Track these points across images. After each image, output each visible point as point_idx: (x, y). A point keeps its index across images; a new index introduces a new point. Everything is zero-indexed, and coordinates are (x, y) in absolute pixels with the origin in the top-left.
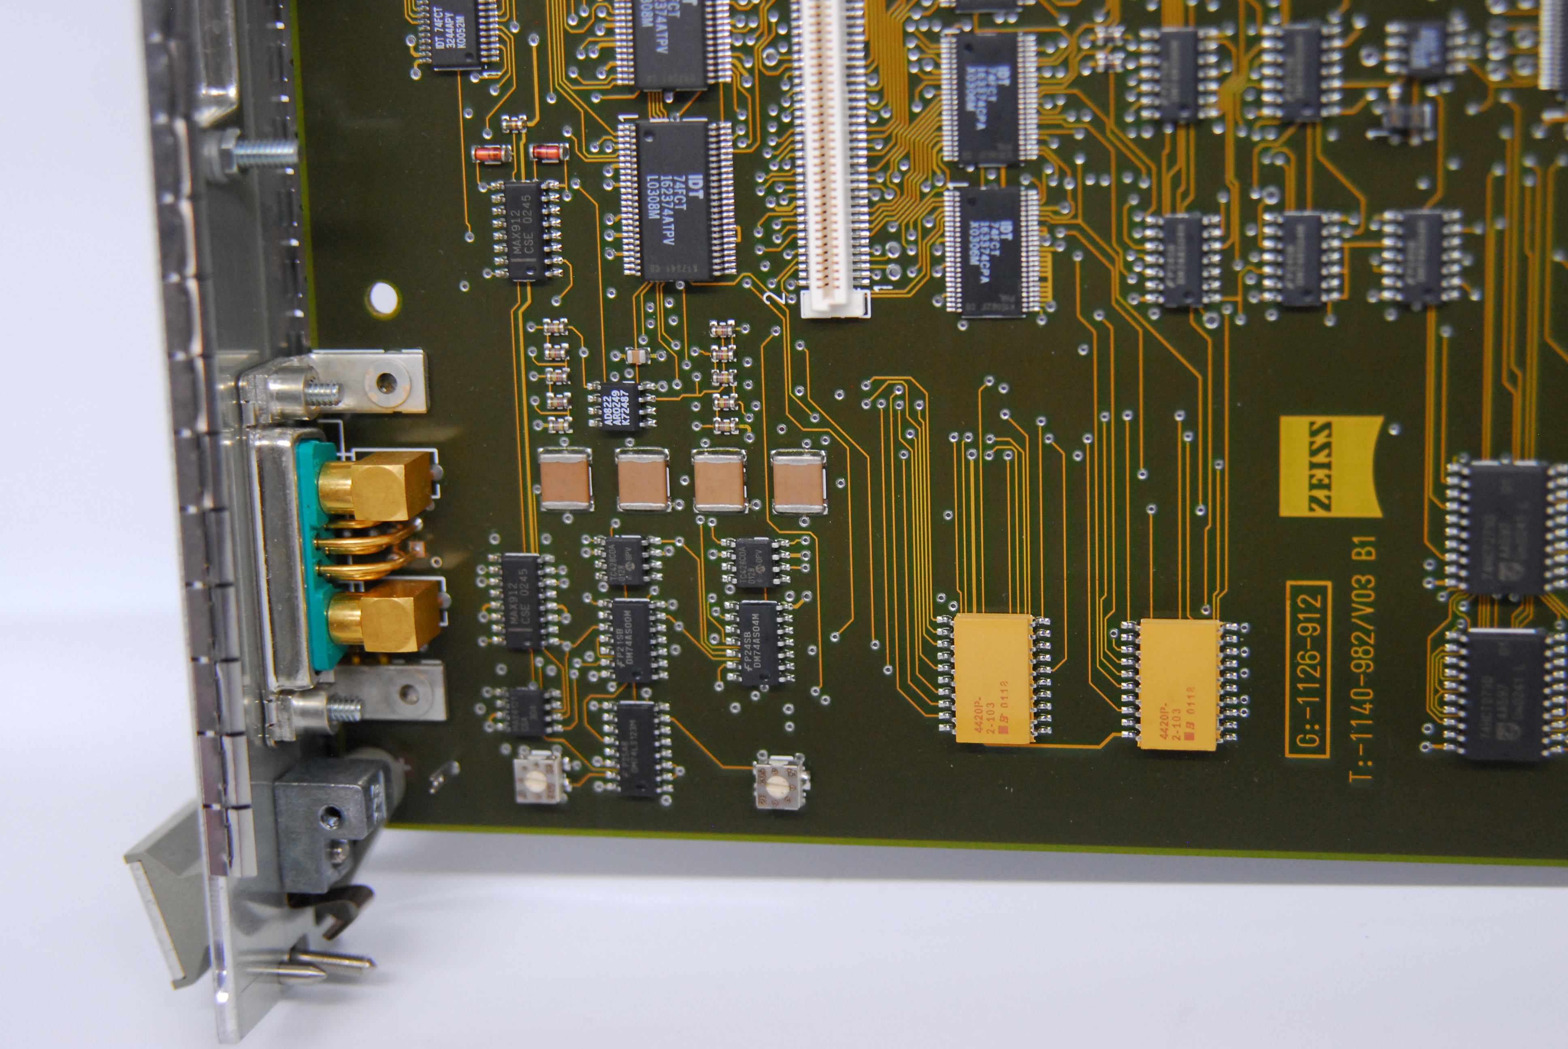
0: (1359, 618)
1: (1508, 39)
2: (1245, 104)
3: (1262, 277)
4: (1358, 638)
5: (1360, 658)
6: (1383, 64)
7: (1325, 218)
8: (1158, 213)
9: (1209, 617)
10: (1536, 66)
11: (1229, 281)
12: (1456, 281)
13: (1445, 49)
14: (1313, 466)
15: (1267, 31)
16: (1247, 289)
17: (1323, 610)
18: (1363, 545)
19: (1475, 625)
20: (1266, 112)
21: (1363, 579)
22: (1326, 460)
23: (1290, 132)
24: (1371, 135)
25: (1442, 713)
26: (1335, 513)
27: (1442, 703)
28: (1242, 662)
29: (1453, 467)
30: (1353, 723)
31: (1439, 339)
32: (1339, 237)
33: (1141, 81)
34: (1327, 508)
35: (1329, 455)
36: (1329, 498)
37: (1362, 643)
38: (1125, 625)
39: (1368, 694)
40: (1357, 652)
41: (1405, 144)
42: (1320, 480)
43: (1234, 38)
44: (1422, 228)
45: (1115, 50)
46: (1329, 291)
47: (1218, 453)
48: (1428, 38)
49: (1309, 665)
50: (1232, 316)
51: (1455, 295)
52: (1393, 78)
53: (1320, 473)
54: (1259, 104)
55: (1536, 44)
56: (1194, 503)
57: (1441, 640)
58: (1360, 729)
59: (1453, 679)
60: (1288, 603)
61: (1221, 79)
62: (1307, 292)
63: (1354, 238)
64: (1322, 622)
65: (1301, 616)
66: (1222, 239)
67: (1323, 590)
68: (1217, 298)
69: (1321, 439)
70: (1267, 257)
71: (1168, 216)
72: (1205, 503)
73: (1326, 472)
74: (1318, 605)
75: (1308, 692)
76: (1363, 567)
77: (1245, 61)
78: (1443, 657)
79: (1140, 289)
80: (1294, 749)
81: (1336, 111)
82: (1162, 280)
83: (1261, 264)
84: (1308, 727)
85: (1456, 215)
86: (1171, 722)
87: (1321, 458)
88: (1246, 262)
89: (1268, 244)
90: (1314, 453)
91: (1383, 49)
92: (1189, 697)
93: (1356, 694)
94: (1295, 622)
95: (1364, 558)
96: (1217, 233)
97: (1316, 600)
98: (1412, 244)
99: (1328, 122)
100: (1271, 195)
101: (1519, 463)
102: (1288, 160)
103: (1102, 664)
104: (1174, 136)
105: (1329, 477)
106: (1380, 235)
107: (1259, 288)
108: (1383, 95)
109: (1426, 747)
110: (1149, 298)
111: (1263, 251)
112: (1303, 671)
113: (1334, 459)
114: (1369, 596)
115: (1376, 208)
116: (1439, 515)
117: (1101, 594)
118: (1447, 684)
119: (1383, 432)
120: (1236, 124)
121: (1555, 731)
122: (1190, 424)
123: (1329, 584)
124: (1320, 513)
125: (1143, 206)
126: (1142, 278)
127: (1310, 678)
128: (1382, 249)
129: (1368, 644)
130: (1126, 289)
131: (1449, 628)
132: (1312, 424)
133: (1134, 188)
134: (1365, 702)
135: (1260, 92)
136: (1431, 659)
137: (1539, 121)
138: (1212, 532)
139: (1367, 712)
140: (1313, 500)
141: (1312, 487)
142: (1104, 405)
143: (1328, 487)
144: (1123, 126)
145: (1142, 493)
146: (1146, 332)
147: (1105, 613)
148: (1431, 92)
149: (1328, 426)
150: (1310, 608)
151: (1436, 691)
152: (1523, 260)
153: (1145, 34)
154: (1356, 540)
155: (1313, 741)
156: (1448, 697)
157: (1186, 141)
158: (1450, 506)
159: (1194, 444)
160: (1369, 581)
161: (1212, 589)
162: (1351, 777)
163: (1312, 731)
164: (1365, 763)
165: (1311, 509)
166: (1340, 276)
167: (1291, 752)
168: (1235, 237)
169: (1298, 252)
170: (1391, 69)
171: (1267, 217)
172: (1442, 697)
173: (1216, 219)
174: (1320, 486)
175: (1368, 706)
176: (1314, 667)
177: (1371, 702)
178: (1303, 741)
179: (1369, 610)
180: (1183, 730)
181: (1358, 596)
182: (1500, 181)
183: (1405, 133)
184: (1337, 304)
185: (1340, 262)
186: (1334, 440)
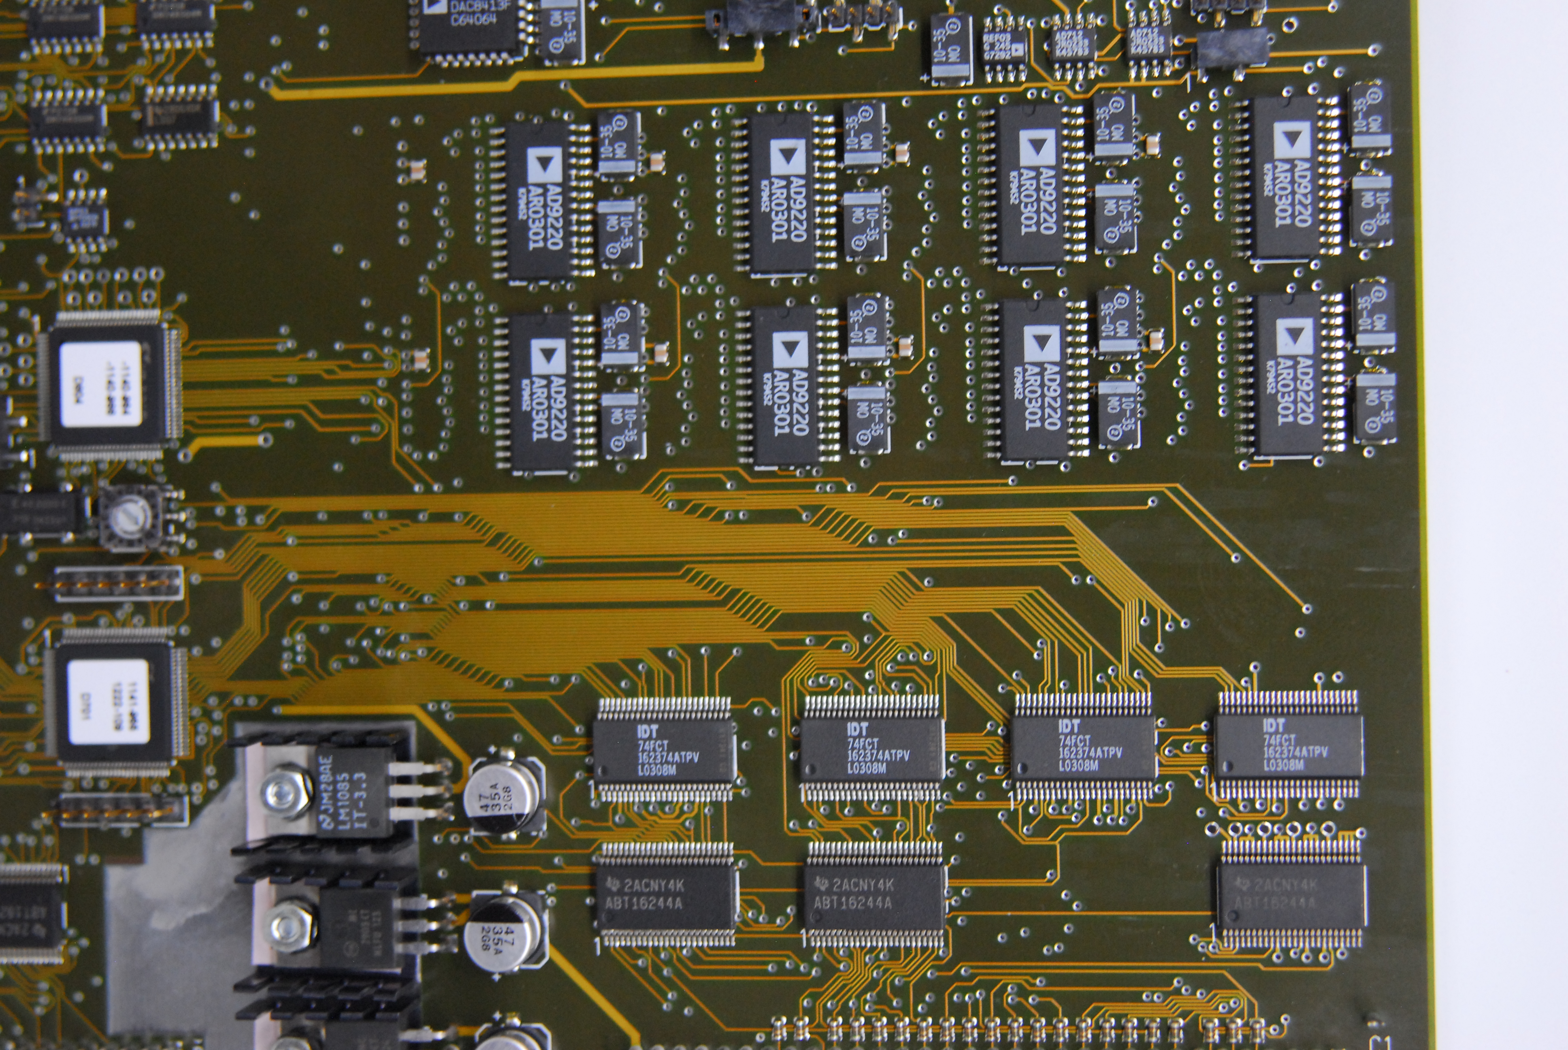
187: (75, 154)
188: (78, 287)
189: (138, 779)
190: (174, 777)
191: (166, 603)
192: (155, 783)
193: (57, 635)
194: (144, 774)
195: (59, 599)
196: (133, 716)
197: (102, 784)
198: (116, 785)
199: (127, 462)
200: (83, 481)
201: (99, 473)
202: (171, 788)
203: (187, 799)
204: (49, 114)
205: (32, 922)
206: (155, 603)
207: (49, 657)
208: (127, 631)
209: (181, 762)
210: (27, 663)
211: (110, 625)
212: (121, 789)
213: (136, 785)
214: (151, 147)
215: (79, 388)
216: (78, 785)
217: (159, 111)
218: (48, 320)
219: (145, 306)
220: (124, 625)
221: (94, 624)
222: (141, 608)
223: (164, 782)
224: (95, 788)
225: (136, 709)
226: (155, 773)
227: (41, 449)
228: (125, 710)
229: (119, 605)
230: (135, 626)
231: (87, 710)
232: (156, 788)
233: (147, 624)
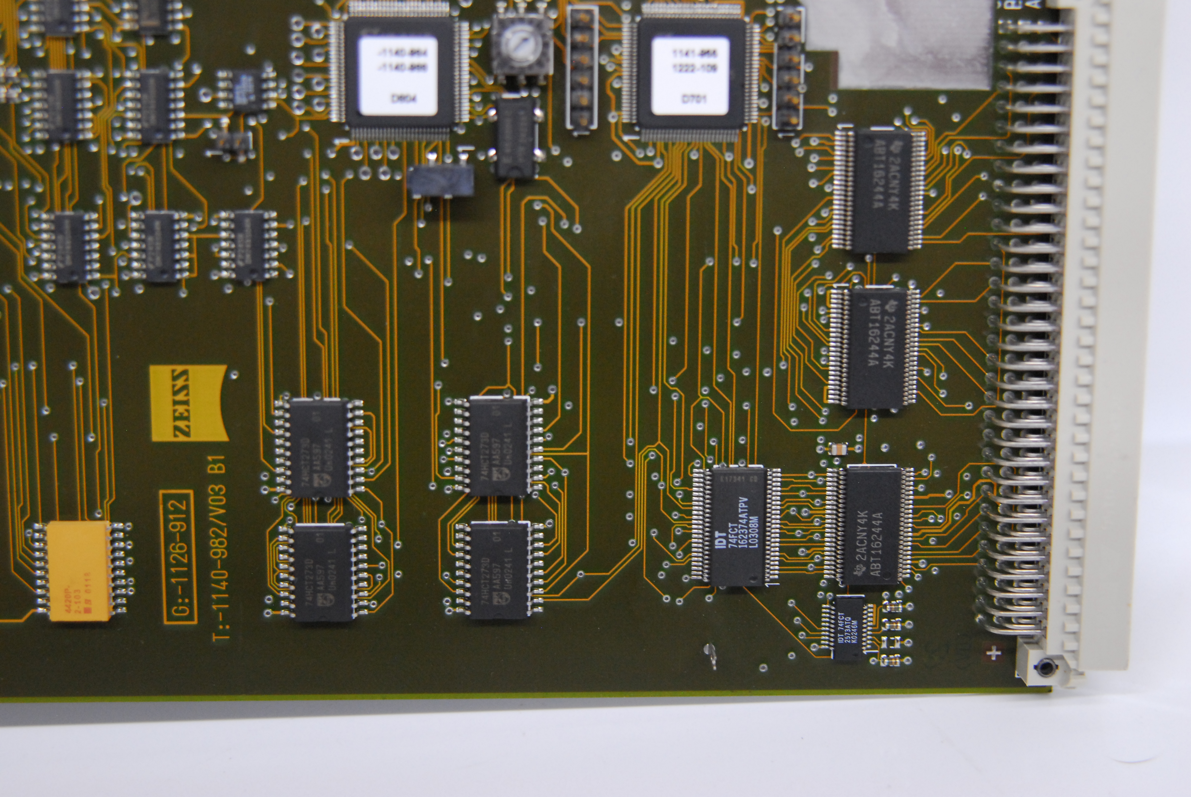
0: (214, 517)
1: (307, 85)
2: (114, 129)
3: (131, 260)
4: (214, 532)
5: (216, 548)
6: (215, 101)
7: (177, 216)
8: (50, 211)
9: (101, 519)
10: (328, 105)
11: (107, 265)
12: (276, 264)
13: (260, 90)
14: (175, 403)
15: (128, 74)
16: (121, 269)
17: (187, 512)
18: (215, 462)
19: (300, 521)
20: (130, 135)
21: (217, 488)
22: (185, 399)
23: (149, 150)
24: (209, 154)
25: (279, 587)
26: (193, 438)
27: (279, 580)
28: (128, 553)
29: (279, 403)
30: (214, 596)
31: (265, 307)
32: (187, 230)
33: (34, 111)
34: (187, 434)
35: (187, 394)
36: (188, 427)
37: (218, 536)
38: (37, 526)
39: (223, 575)
40: (214, 543)
41: (234, 161)
42: (181, 414)
43: (104, 79)
44: (247, 223)
45: (14, 86)
46: (181, 271)
47: (103, 394)
48: (246, 82)
49: (179, 554)
50: (110, 290)
51: (275, 274)
52: (225, 111)
53: (181, 409)
54: (123, 129)
55: (327, 88)
56: (87, 433)
57: (275, 533)
58: (219, 601)
59: (285, 561)
60: (161, 507)
61: (95, 110)
62: (163, 272)
63: (199, 231)
64: (187, 521)
65: (171, 517)
66: (99, 231)
67: (186, 497)
68: (97, 276)
69: (180, 383)
70: (135, 245)
71: (58, 213)
72: (95, 431)
73: (185, 407)
74: (184, 508)
75: (178, 575)
76: (216, 479)
77: (113, 96)
78: (278, 546)
79: (38, 268)
80: (170, 618)
81: (182, 135)
82: (54, 261)
83: (130, 250)
84: (180, 601)
85: (274, 214)
86: (73, 600)
87: (181, 397)
88: (119, 249)
89: (135, 235)
90: (175, 393)
91: (215, 89)
92: (86, 580)
93: (215, 575)
94: (167, 521)
95: (216, 472)
96: (95, 226)
97: (182, 504)
98: (240, 236)
99: (177, 143)
100: (135, 198)
101: (327, 399)
102: (148, 172)
103: (21, 557)
104: (61, 152)
105: (188, 411)
106: (217, 229)
107: (129, 268)
108: (217, 124)
109: (268, 613)
110: (46, 276)
111: (131, 240)
112: (174, 558)
113: (191, 398)
114: (221, 500)
115: (214, 209)
116: (270, 439)
117: (18, 503)
118: (282, 566)
119: (227, 377)
120: (108, 144)
121: (361, 599)
122: (81, 372)
123: (191, 492)
124: (182, 438)
125: (40, 205)
126: (40, 260)
127: (179, 564)
128: (219, 240)
129: (222, 537)
130: (28, 270)
131: (282, 523)
132: (173, 371)
133: (31, 192)
134: (222, 580)
135: (124, 120)
136: (269, 546)
137: (333, 145)
138: (101, 454)
139: (224, 588)
140: (176, 428)
141: (175, 419)
142: (15, 358)
143: (187, 419)
144: (22, 145)
145: (47, 426)
146: (44, 300)
147: (22, 518)
148: (252, 123)
149: (185, 373)
150: (177, 511)
151: (274, 571)
152: (324, 249)
153: (36, 74)
154: (210, 458)
155: (183, 611)
156: (283, 575)
157: (70, 156)
158: (278, 432)
159: (84, 387)
160: (220, 489)
161: (103, 497)
162: (214, 638)
163: (183, 604)
164: (224, 626)
165: (175, 436)
166: (190, 260)
167: (168, 620)
168: (110, 230)
169: (156, 241)
170: (222, 105)
171: (134, 215)
172: (278, 576)
173: (95, 216)
174: (181, 418)
175: (224, 584)
176: (182, 555)
177: (226, 580)
178: (177, 611)
179: (222, 511)
180: (83, 606)
181: (213, 500)
182: (305, 189)
183: (233, 152)
184: (188, 281)
185: (189, 250)
186: (190, 383)
187: (185, 99)
188: (307, 101)
189: (761, 54)
190: (761, 20)
191: (600, 23)
192: (765, 40)
193: (628, 128)
194: (756, 49)
195: (595, 126)
196: (705, 53)
197: (765, 89)
198: (766, 75)
199: (470, 58)
200: (486, 100)
201: (479, 85)
202: (770, 23)
203: (780, 9)
204: (148, 121)
205: (889, 153)
206: (600, 33)
207: (648, 136)
208: (625, 64)
209: (748, 11)
210: (652, 158)
211: (620, 77)
212: (770, 71)
213: (767, 56)
214: (180, 27)
215: (402, 98)
216: (766, 112)
217: (145, 14)
218: (338, 130)
219: (327, 36)
220: (620, 65)
221: (618, 92)
222: (605, 47)
223: (766, 30)
224: (768, 96)
225: (698, 51)
226: (757, 38)
227: (457, 140)
228: (699, 61)
229: (602, 68)
230: (621, 54)
231: (698, 98)
232: (770, 37)
233: (620, 42)
